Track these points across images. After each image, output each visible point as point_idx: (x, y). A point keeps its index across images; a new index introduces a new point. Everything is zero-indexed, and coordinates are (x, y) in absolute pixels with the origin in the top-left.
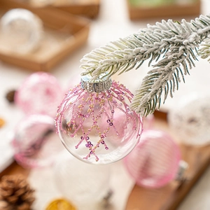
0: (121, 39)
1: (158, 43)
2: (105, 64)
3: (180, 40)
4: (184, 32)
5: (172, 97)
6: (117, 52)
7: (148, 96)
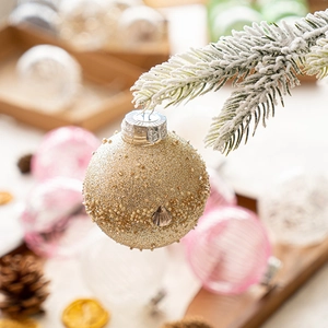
0: (192, 49)
1: (246, 54)
2: (171, 85)
3: (277, 48)
4: (284, 38)
5: (265, 126)
6: (186, 67)
7: (231, 124)
